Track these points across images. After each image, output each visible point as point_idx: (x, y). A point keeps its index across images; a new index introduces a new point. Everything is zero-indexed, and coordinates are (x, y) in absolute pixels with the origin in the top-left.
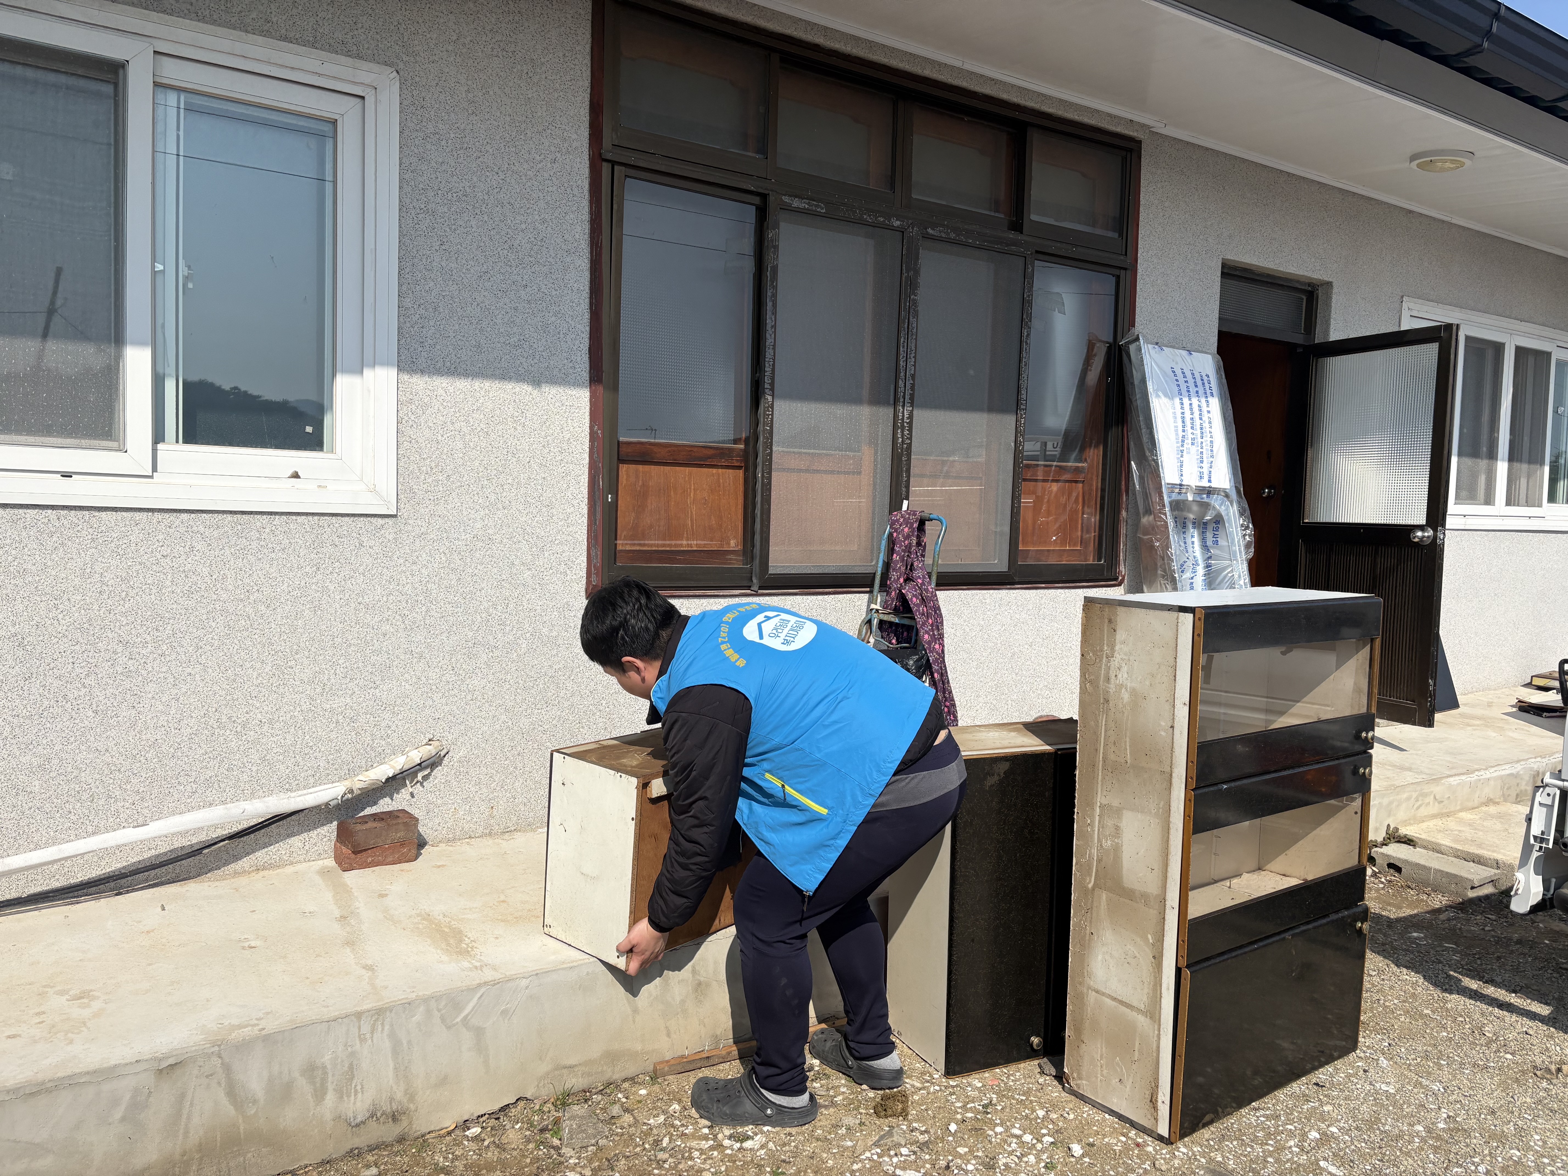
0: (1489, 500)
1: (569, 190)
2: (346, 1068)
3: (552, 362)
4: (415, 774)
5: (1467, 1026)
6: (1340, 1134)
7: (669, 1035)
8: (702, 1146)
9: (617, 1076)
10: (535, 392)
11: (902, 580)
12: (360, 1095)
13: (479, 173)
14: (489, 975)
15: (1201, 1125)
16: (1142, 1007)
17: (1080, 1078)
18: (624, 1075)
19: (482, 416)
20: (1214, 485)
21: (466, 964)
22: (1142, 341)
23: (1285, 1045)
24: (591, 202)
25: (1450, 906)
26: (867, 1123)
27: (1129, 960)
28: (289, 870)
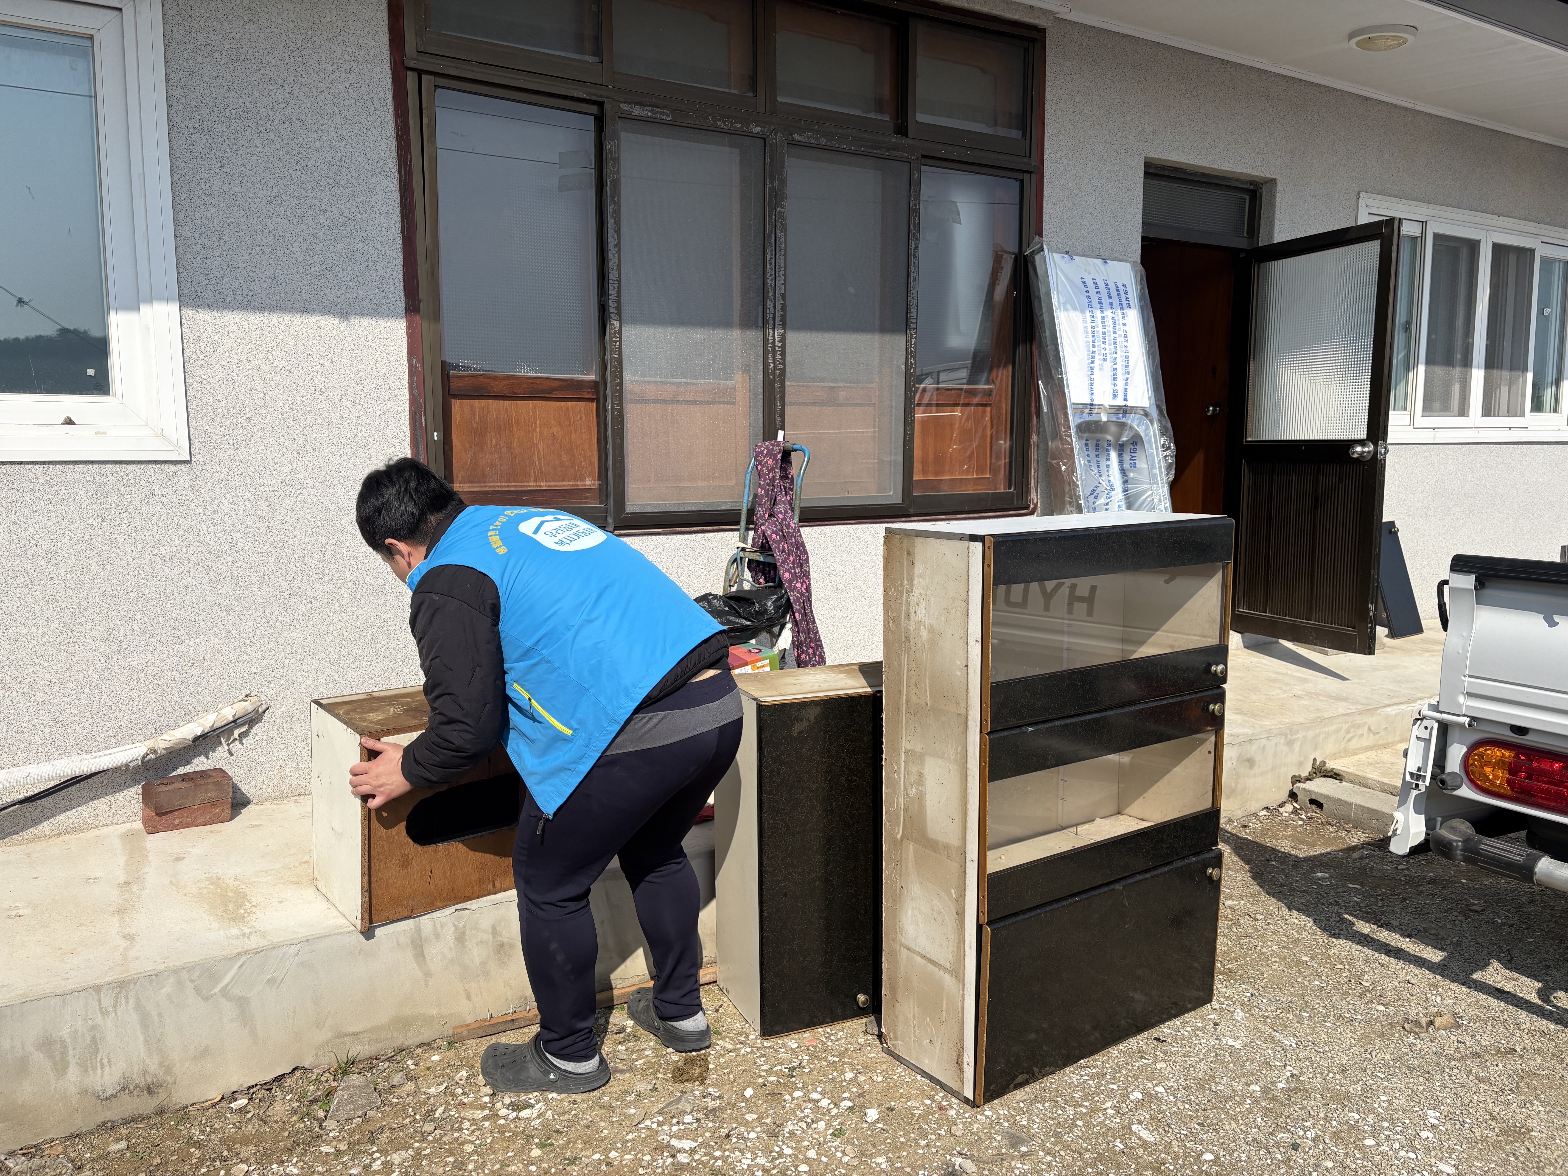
0: (1463, 411)
1: (369, 104)
2: (88, 1042)
3: (361, 292)
4: (230, 732)
5: (1344, 975)
6: (1165, 1094)
7: (469, 998)
8: (475, 1116)
9: (410, 1042)
10: (343, 325)
11: (767, 515)
12: (107, 1069)
13: (260, 87)
14: (254, 942)
15: (1012, 1086)
16: (948, 966)
17: (896, 1038)
18: (418, 1040)
19: (283, 353)
20: (1130, 403)
21: (235, 931)
22: (1046, 251)
23: (1137, 996)
24: (396, 116)
25: (1368, 844)
26: (660, 1089)
27: (936, 916)
28: (95, 832)
